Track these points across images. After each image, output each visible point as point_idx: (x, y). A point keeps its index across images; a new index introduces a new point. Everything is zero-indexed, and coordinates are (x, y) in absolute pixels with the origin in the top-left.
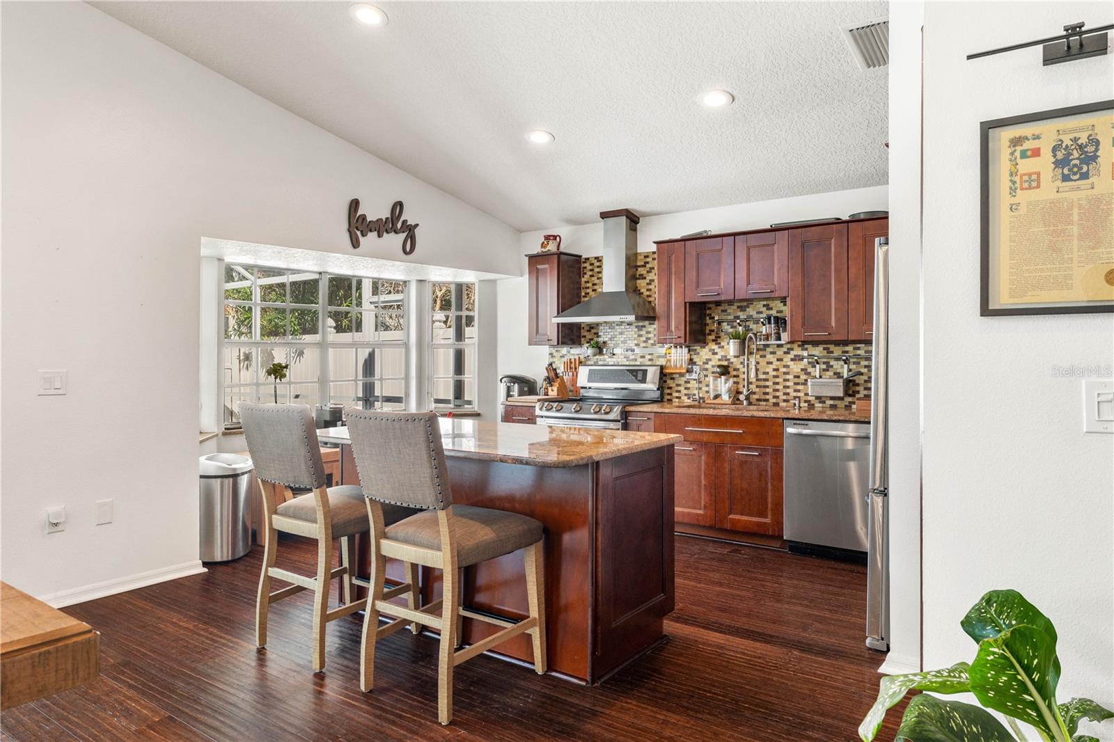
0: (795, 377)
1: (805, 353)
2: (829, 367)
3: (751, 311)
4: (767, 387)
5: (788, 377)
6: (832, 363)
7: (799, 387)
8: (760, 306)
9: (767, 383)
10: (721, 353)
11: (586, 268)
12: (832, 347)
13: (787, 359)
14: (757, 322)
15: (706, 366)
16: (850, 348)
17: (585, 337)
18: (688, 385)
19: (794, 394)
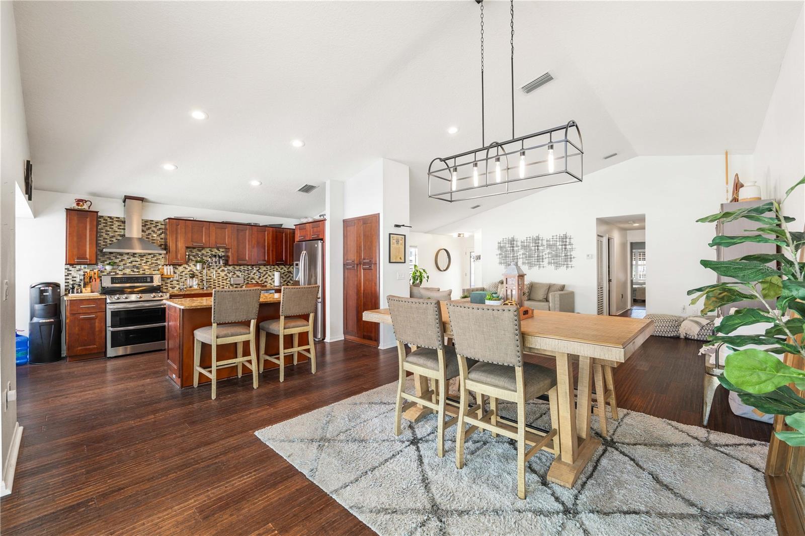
0: (222, 277)
1: (226, 269)
2: (235, 273)
3: (203, 252)
4: (211, 282)
5: (219, 277)
6: (236, 272)
7: (224, 281)
8: (208, 250)
9: (211, 280)
10: (189, 269)
11: (100, 221)
12: (236, 267)
13: (219, 271)
14: (206, 256)
15: (182, 274)
16: (242, 267)
17: (100, 259)
18: (172, 283)
19: (221, 284)
